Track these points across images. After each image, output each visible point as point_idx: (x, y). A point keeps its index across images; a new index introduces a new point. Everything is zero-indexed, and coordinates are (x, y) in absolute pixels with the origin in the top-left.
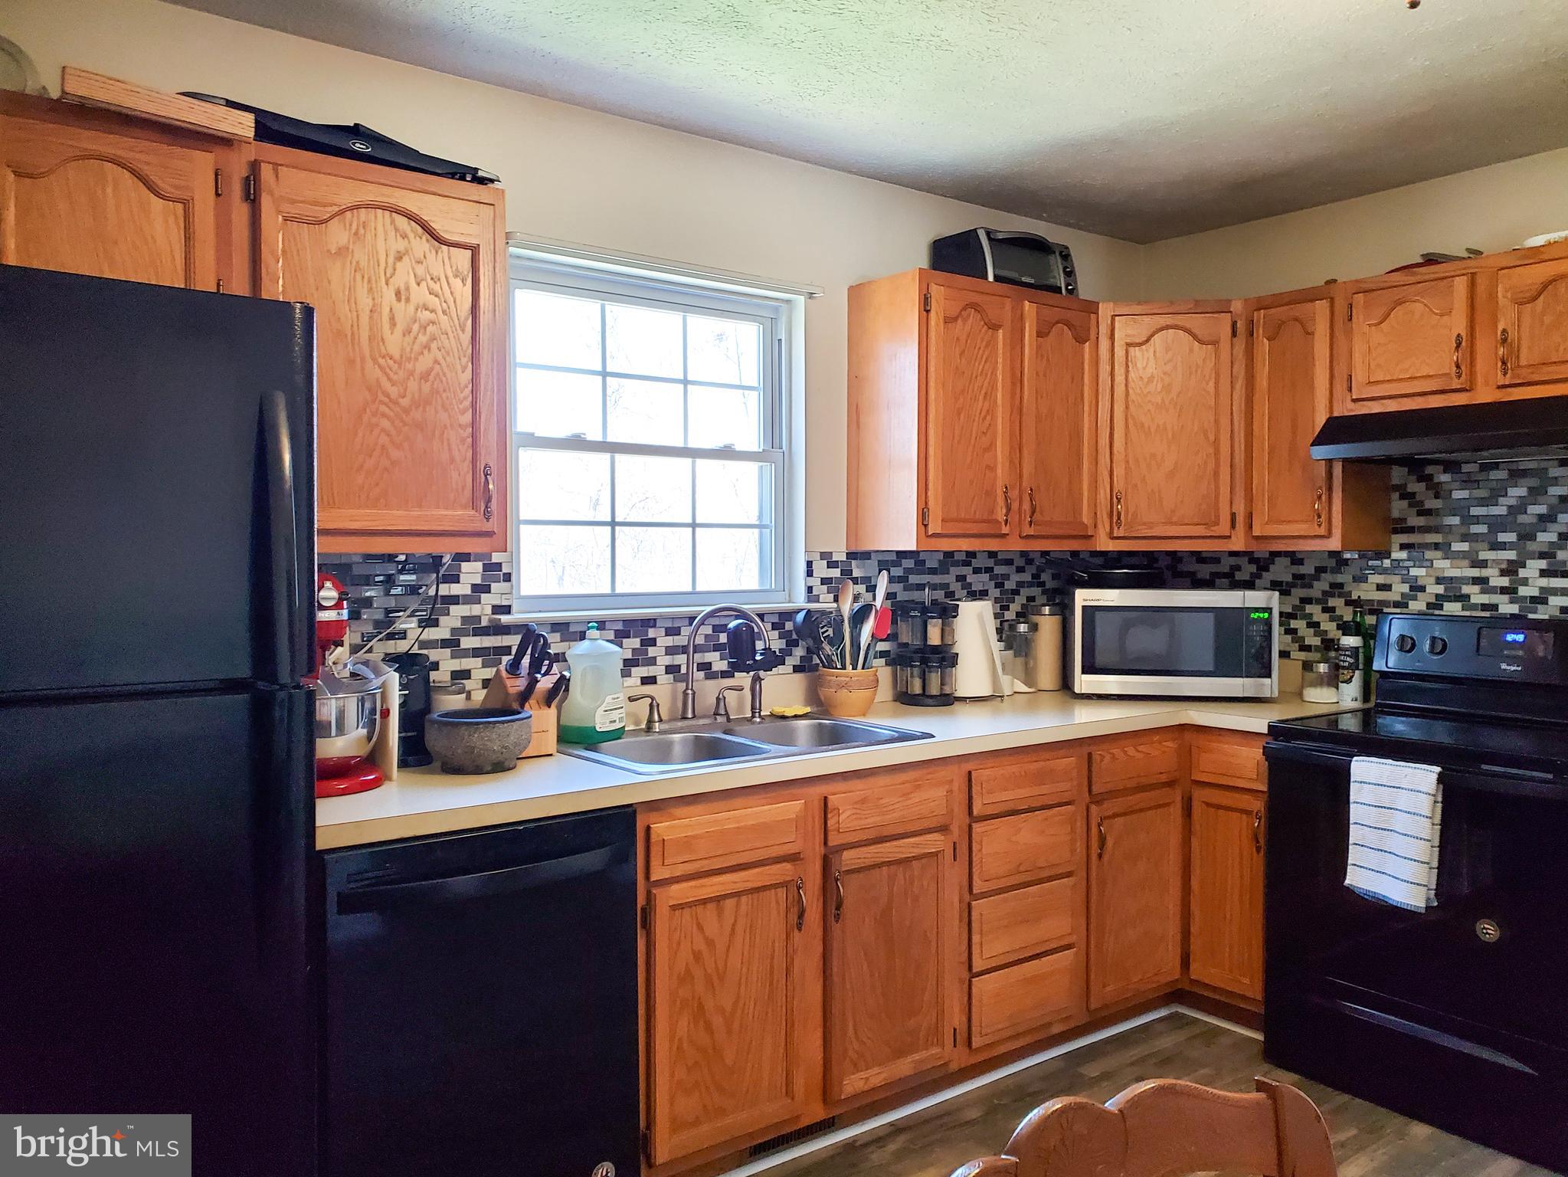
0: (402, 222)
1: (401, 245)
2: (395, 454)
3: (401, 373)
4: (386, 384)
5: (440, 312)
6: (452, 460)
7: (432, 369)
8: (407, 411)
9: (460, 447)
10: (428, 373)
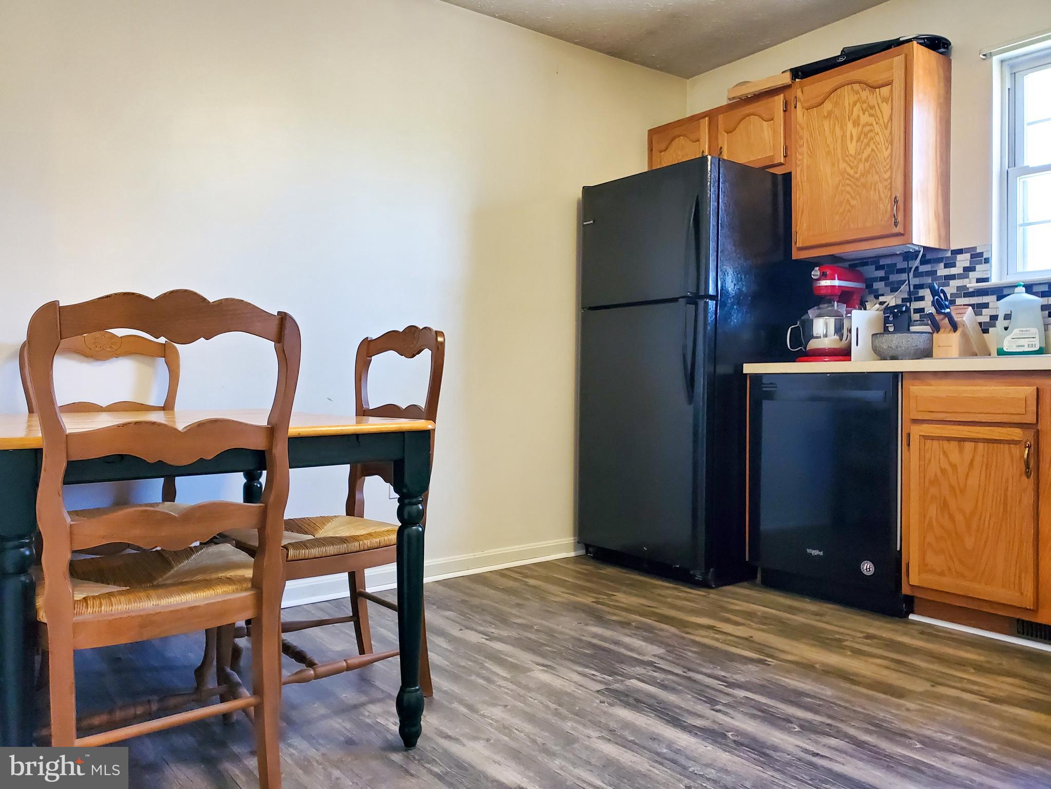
0: (856, 87)
1: (856, 97)
2: (853, 202)
3: (855, 162)
4: (848, 169)
5: (874, 123)
6: (880, 198)
7: (871, 154)
8: (857, 179)
9: (885, 191)
10: (869, 157)
